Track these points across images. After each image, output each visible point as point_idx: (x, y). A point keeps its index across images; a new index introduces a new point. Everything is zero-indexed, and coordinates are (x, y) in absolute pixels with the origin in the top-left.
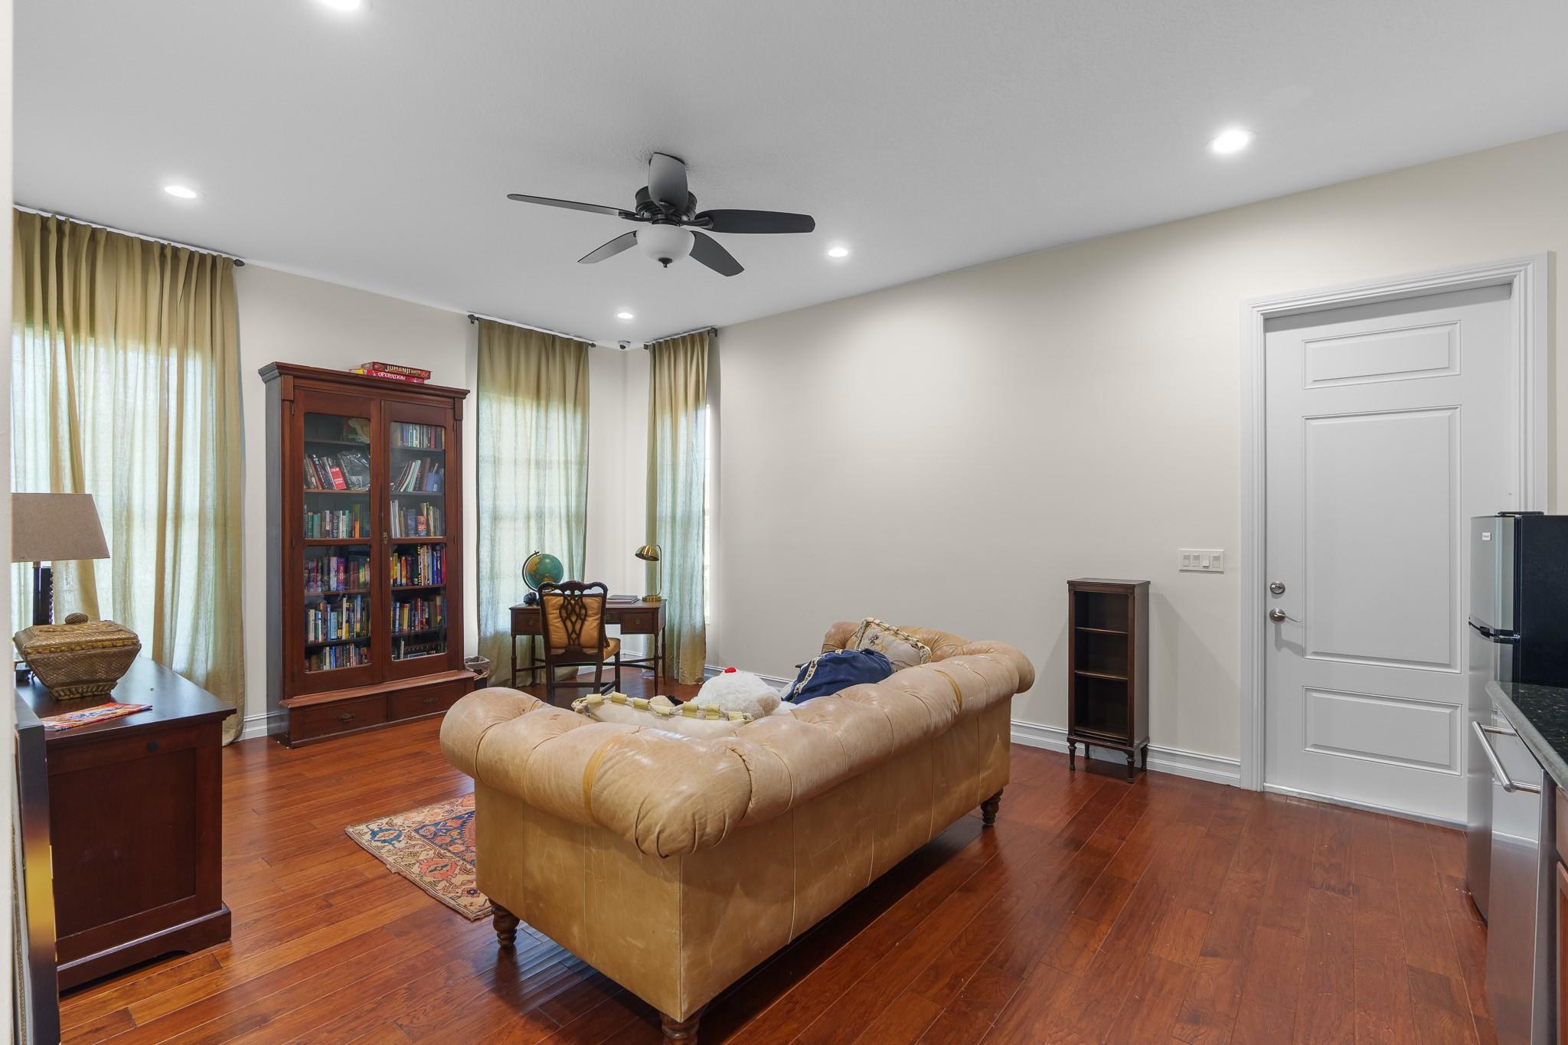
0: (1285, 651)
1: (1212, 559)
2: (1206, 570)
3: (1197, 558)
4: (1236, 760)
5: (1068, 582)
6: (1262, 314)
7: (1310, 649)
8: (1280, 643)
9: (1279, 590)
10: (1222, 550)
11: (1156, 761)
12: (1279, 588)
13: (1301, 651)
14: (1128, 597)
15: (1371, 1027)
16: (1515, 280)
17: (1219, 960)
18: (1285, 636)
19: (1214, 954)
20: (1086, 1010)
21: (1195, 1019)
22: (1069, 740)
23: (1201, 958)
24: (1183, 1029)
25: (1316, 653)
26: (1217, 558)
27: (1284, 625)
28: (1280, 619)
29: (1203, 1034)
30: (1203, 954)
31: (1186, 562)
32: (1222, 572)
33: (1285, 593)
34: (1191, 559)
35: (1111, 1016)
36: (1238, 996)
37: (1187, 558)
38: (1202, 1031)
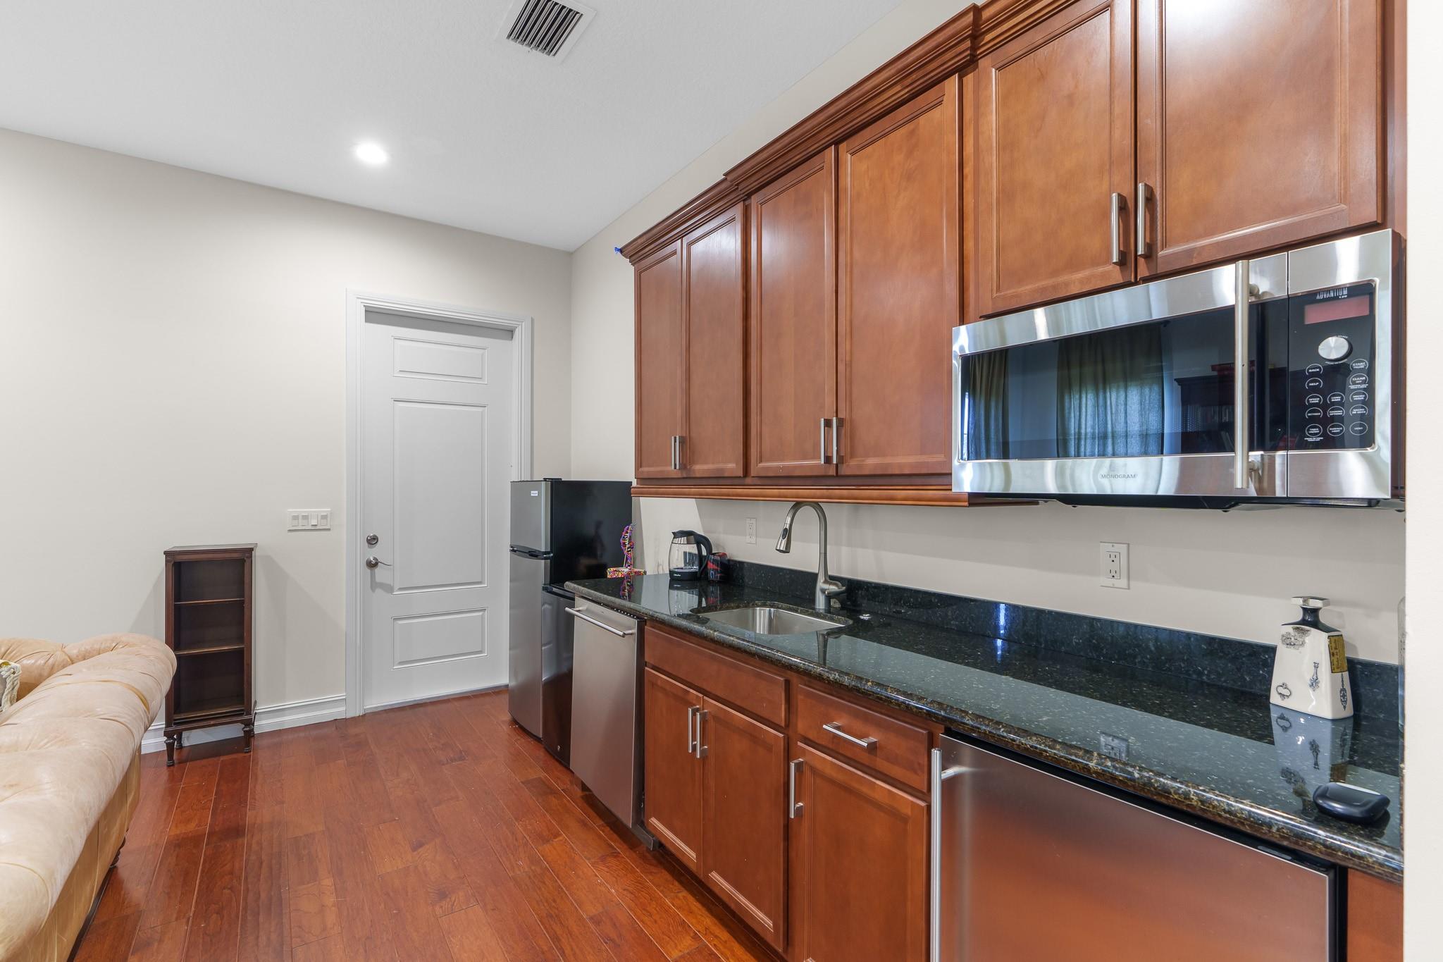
0: (379, 591)
1: (319, 517)
2: (315, 529)
3: (305, 517)
4: (342, 695)
5: (165, 553)
6: (364, 306)
7: (396, 587)
8: (374, 585)
9: (373, 541)
10: (329, 510)
11: (264, 722)
12: (374, 539)
13: (389, 589)
14: (245, 561)
15: (529, 827)
16: (517, 330)
17: (427, 846)
18: (378, 579)
19: (421, 845)
20: (366, 951)
21: (443, 895)
22: (166, 734)
23: (415, 853)
24: (441, 907)
25: (401, 589)
26: (324, 517)
27: (377, 570)
28: (376, 565)
29: (455, 901)
30: (414, 849)
31: (295, 522)
32: (329, 530)
33: (378, 543)
34: (300, 520)
35: (388, 939)
36: (455, 861)
37: (295, 518)
38: (453, 899)
